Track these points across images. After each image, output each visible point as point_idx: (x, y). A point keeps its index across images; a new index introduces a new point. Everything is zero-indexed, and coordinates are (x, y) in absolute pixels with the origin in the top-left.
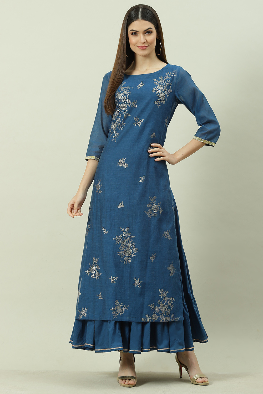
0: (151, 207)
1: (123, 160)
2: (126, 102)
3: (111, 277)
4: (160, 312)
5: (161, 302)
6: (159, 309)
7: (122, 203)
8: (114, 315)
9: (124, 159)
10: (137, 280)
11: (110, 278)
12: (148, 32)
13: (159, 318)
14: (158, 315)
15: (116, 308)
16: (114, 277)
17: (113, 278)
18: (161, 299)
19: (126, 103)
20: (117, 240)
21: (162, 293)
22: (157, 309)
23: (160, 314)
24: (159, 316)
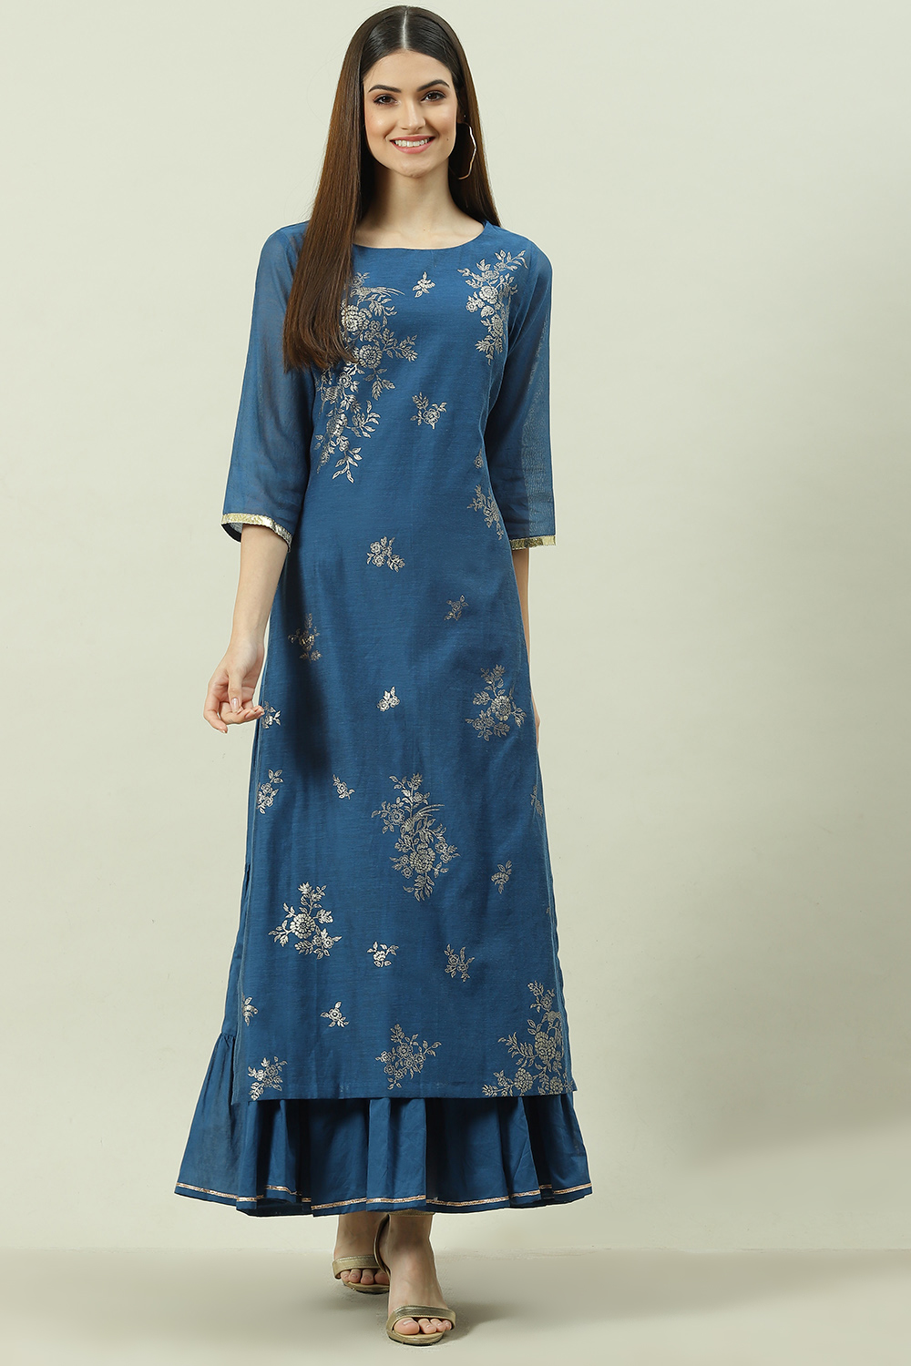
0: (490, 702)
1: (387, 545)
2: (379, 340)
3: (376, 946)
4: (538, 1061)
5: (539, 1028)
6: (534, 1053)
7: (393, 692)
8: (390, 1077)
9: (388, 542)
10: (457, 953)
11: (371, 950)
12: (430, 93)
13: (537, 1083)
14: (533, 1071)
15: (396, 1052)
16: (384, 947)
17: (380, 949)
18: (537, 1017)
19: (377, 343)
20: (386, 818)
21: (540, 997)
22: (525, 1051)
23: (540, 1067)
24: (535, 1077)
